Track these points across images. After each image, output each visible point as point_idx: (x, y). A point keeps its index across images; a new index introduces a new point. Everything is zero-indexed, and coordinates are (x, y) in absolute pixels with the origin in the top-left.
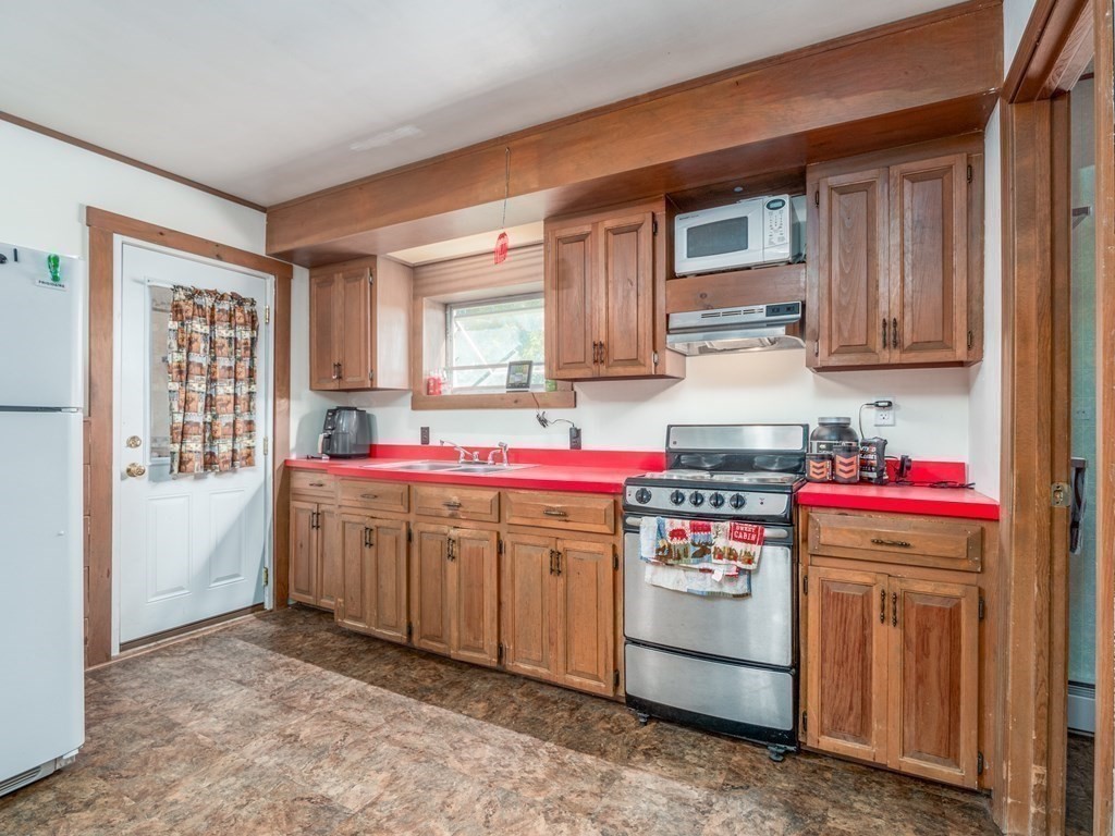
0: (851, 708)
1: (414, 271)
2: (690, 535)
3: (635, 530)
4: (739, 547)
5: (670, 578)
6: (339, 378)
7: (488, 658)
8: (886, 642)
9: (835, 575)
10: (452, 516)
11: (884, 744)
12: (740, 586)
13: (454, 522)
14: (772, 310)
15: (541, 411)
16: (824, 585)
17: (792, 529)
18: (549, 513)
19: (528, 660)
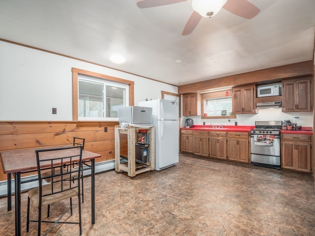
0: (290, 162)
1: (202, 94)
2: (263, 137)
3: (253, 137)
4: (271, 139)
5: (259, 144)
6: (190, 114)
7: (225, 158)
8: (295, 152)
9: (287, 143)
10: (217, 136)
11: (295, 167)
12: (271, 144)
13: (218, 137)
14: (275, 103)
15: (229, 119)
16: (285, 144)
17: (280, 136)
18: (236, 135)
19: (232, 158)
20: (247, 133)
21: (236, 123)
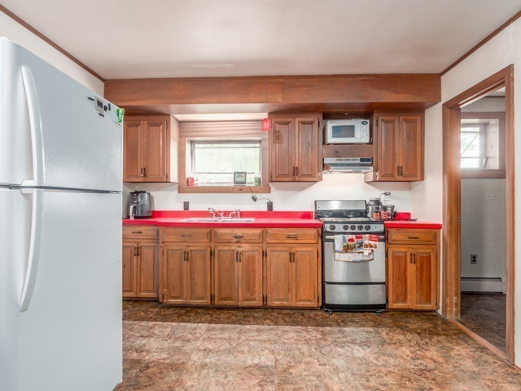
0: (402, 292)
1: (180, 123)
2: (355, 239)
3: (333, 241)
4: (373, 243)
5: (346, 257)
6: (145, 176)
7: (258, 302)
8: (411, 269)
9: (396, 250)
10: (237, 242)
11: (412, 303)
13: (238, 245)
14: (362, 160)
15: (254, 194)
16: (394, 252)
17: (384, 236)
18: (289, 237)
19: (278, 300)
20: (313, 231)
21: (270, 205)
